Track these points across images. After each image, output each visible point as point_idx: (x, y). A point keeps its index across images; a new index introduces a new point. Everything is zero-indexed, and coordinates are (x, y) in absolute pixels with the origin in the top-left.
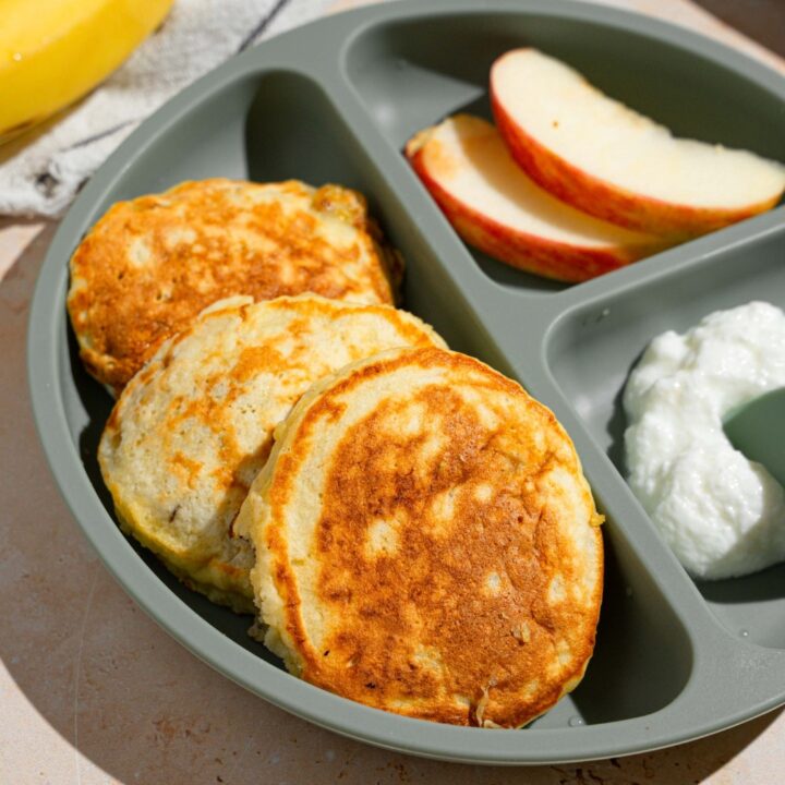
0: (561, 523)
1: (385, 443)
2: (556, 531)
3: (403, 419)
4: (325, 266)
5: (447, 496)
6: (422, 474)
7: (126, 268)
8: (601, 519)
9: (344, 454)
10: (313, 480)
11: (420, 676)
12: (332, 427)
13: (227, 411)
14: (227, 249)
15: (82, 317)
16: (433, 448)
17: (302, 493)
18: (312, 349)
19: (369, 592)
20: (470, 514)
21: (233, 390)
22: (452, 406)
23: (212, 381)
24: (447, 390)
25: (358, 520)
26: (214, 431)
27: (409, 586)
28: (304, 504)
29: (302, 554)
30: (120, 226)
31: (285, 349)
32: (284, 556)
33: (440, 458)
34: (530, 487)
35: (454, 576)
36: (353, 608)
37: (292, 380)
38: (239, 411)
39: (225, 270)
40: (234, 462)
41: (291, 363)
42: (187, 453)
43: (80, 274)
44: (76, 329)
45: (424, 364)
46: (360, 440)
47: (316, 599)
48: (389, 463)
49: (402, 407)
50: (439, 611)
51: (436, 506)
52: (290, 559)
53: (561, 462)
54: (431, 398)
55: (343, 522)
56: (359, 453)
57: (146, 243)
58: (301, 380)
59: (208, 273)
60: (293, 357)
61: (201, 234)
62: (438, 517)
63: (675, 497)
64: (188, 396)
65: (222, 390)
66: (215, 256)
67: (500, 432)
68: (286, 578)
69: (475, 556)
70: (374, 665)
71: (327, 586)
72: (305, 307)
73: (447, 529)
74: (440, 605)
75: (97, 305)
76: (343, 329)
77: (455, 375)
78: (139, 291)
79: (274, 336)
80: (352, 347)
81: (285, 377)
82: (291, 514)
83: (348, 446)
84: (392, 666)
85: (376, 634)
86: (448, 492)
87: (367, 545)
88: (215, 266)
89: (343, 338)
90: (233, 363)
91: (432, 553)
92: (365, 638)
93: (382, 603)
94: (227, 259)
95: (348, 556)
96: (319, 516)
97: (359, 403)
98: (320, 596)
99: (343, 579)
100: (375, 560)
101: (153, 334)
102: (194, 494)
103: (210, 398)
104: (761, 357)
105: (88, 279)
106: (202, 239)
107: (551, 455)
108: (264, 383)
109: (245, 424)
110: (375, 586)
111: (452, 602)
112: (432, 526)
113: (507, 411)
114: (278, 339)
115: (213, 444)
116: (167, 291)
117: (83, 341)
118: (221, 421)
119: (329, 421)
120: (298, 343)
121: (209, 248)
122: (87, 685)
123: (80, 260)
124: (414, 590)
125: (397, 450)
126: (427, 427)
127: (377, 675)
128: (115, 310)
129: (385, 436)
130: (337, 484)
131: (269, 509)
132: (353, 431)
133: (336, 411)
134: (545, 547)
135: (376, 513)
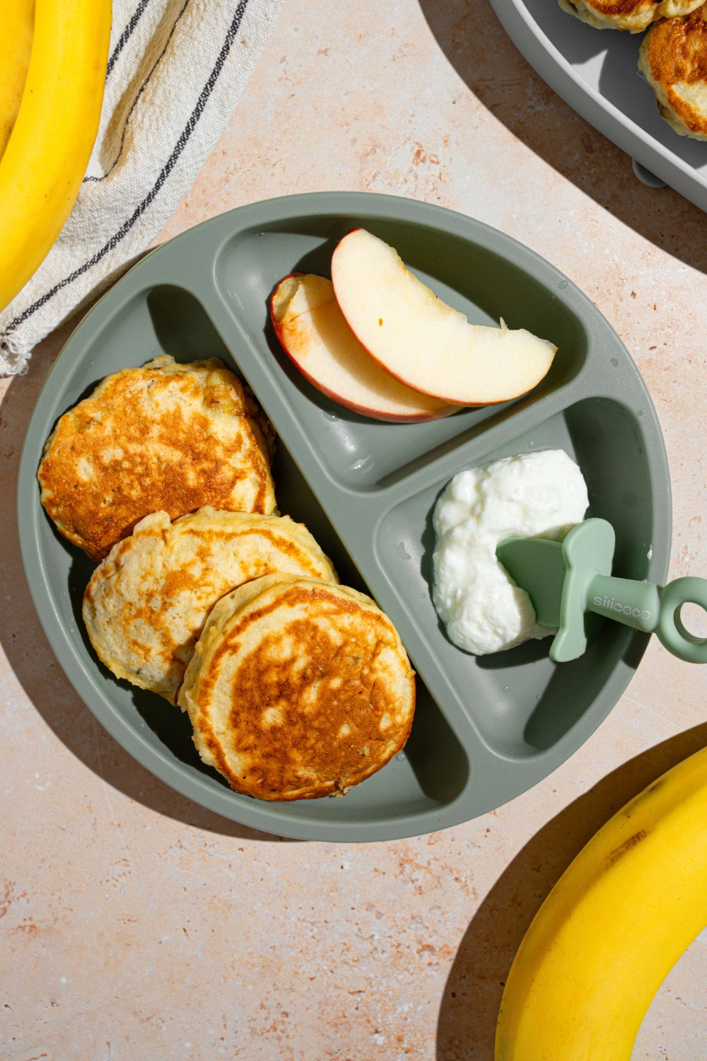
0: (387, 687)
1: (269, 666)
2: (384, 693)
3: (279, 650)
4: (218, 464)
5: (313, 688)
6: (295, 679)
7: (78, 482)
8: (413, 672)
9: (242, 674)
10: (225, 689)
11: (303, 781)
12: (234, 657)
13: (162, 617)
14: (147, 464)
15: (54, 511)
16: (300, 664)
17: (218, 697)
18: (214, 570)
19: (267, 745)
20: (327, 696)
21: (165, 603)
22: (312, 634)
23: (150, 596)
24: (308, 623)
25: (256, 709)
26: (156, 629)
27: (292, 739)
28: (220, 702)
29: (223, 728)
30: (68, 450)
31: (196, 572)
32: (212, 735)
33: (305, 669)
34: (366, 671)
35: (320, 732)
36: (258, 752)
37: (203, 596)
38: (171, 617)
39: (148, 481)
40: (172, 648)
41: (201, 583)
42: (140, 641)
43: (46, 486)
44: (52, 518)
45: (292, 604)
46: (252, 666)
47: (234, 751)
48: (273, 677)
49: (278, 640)
50: (311, 751)
51: (305, 696)
52: (215, 733)
53: (387, 644)
54: (296, 629)
55: (246, 711)
56: (253, 674)
57: (88, 460)
58: (210, 594)
59: (136, 483)
60: (202, 578)
61: (126, 452)
62: (307, 702)
63: (464, 621)
64: (135, 603)
65: (157, 603)
66: (139, 469)
67: (345, 644)
68: (214, 746)
69: (332, 719)
70: (275, 781)
71: (241, 746)
72: (207, 536)
73: (313, 708)
74: (312, 747)
75: (62, 506)
76: (234, 549)
77: (313, 609)
78: (89, 498)
79: (187, 561)
80: (242, 562)
81: (198, 594)
82: (213, 709)
83: (245, 671)
84: (285, 780)
85: (274, 765)
86: (312, 686)
87: (263, 721)
88: (140, 477)
89: (235, 554)
90: (163, 582)
91: (305, 722)
92: (267, 769)
93: (276, 750)
94: (147, 473)
95: (251, 728)
96: (231, 708)
97: (249, 641)
98: (236, 750)
99: (251, 739)
100: (269, 728)
101: (105, 528)
102: (149, 664)
103: (150, 607)
104: (526, 511)
105: (53, 491)
106: (129, 457)
107: (379, 643)
108: (184, 598)
109: (176, 626)
110: (271, 742)
111: (320, 745)
112: (304, 708)
113: (348, 628)
114: (190, 564)
115: (157, 637)
116: (109, 498)
117: (58, 523)
118: (160, 625)
119: (231, 654)
120: (204, 566)
121: (134, 464)
122: (102, 737)
123: (44, 477)
124: (295, 742)
125: (277, 669)
126: (296, 652)
127: (276, 785)
128: (76, 511)
129: (268, 662)
130: (239, 691)
131: (198, 709)
132: (247, 660)
133: (235, 649)
134: (377, 702)
135: (267, 705)
